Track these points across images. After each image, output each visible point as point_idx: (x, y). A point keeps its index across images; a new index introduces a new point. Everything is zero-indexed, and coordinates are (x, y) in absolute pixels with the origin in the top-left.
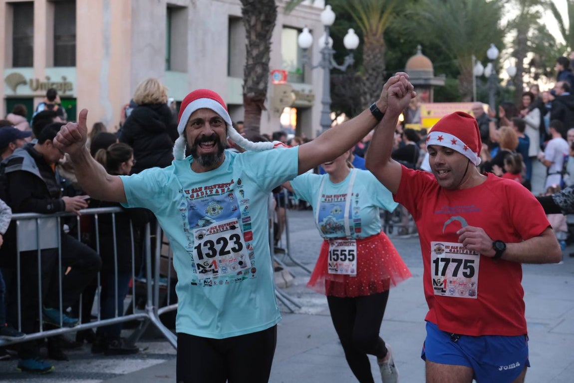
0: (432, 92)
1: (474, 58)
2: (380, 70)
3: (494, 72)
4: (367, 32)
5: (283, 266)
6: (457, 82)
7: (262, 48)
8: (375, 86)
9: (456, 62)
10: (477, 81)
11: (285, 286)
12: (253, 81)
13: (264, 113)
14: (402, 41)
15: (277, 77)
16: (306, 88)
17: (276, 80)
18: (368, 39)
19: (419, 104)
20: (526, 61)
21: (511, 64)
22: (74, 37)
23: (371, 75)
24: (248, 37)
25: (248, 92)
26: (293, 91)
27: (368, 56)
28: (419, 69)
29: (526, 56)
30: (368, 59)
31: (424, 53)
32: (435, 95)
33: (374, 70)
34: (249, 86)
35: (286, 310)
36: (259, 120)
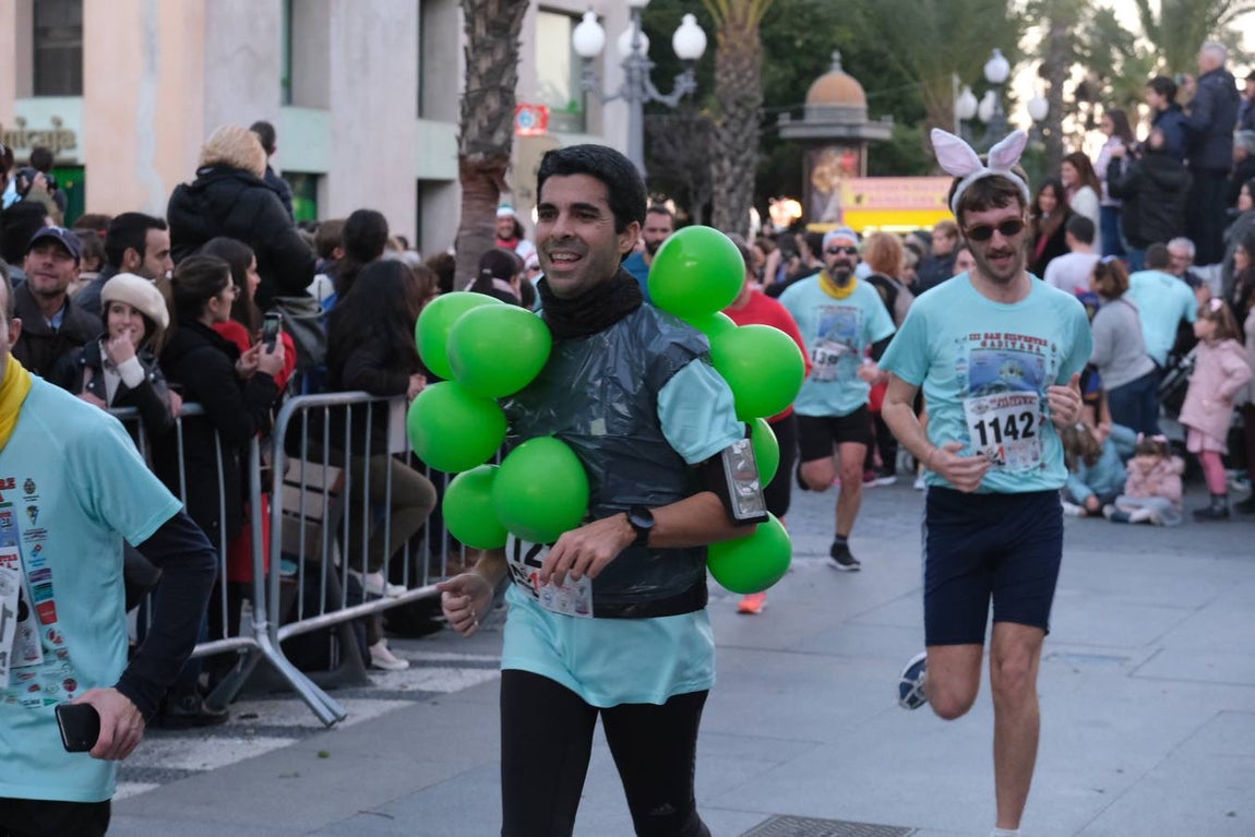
0: (865, 153)
1: (956, 80)
2: (751, 106)
3: (1000, 111)
4: (723, 22)
6: (916, 133)
7: (499, 55)
8: (741, 139)
9: (918, 89)
10: (962, 130)
12: (481, 128)
14: (799, 43)
15: (526, 121)
17: (526, 127)
18: (726, 36)
19: (835, 180)
20: (1069, 87)
21: (1035, 92)
22: (78, 29)
23: (732, 116)
24: (470, 31)
25: (470, 152)
27: (727, 74)
28: (834, 104)
29: (1069, 75)
30: (725, 80)
31: (847, 69)
32: (869, 158)
33: (738, 104)
34: (471, 138)
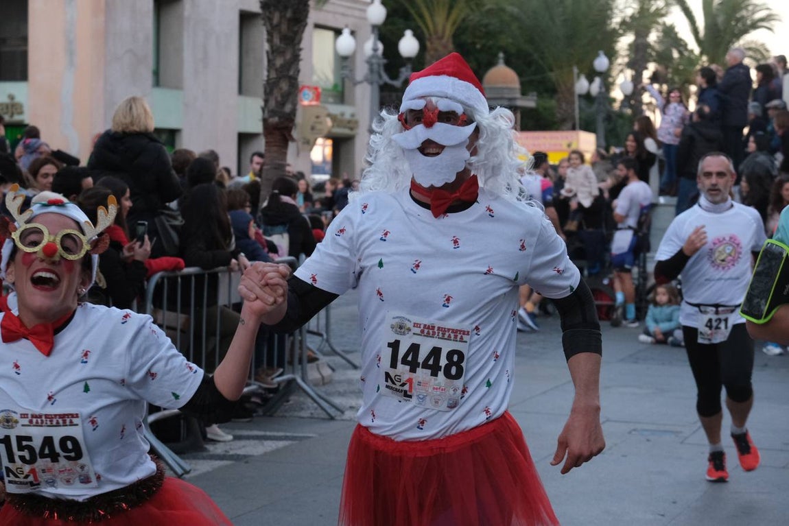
0: (519, 115)
1: (576, 70)
3: (603, 90)
4: (430, 35)
5: (319, 356)
6: (553, 103)
7: (288, 56)
9: (552, 76)
10: (580, 101)
11: (321, 383)
12: (277, 102)
13: (291, 146)
14: (478, 46)
15: (307, 96)
16: (346, 111)
17: (306, 100)
18: (432, 43)
20: (647, 75)
21: (625, 78)
22: (25, 39)
24: (270, 41)
25: (270, 117)
26: (329, 115)
28: (500, 85)
29: (646, 68)
31: (508, 63)
32: (522, 119)
34: (271, 108)
35: (324, 415)
36: (285, 154)
